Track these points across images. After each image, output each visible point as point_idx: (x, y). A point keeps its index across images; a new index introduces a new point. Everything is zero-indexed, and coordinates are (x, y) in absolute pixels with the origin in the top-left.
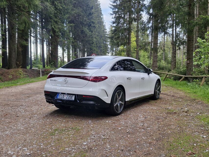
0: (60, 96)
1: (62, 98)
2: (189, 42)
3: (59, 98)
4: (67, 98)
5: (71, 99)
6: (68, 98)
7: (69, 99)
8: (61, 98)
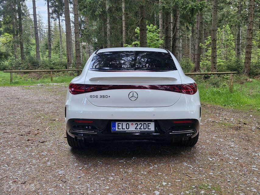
0: (118, 126)
1: (126, 130)
2: (143, 32)
3: (117, 130)
4: (136, 129)
5: (147, 130)
6: (138, 127)
7: (143, 130)
8: (121, 130)
